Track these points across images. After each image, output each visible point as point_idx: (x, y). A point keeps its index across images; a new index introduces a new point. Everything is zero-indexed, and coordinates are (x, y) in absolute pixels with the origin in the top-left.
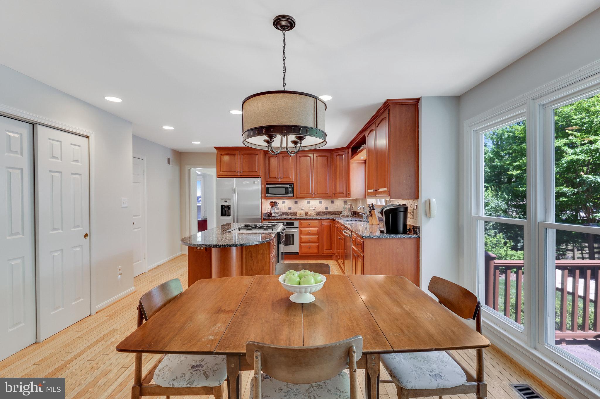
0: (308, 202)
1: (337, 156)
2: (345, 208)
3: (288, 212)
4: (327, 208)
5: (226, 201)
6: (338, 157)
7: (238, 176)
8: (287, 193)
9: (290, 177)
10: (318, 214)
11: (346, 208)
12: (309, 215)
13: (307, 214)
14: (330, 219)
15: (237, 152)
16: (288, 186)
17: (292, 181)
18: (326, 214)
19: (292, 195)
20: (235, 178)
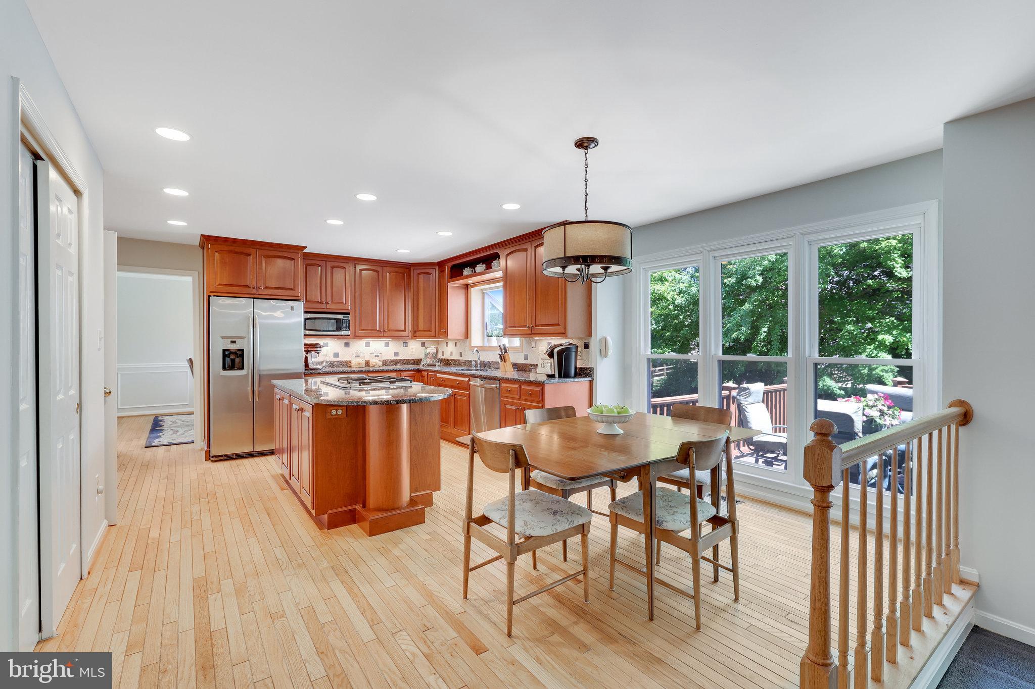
0: (367, 345)
1: (419, 274)
2: (426, 355)
3: (334, 362)
4: (396, 354)
5: (233, 342)
6: (421, 276)
7: (255, 294)
8: (339, 329)
9: (344, 302)
10: (385, 363)
11: (429, 353)
12: (371, 366)
13: (367, 363)
14: (414, 370)
15: (252, 251)
16: (340, 317)
17: (348, 309)
18: (396, 364)
19: (347, 333)
20: (254, 298)
